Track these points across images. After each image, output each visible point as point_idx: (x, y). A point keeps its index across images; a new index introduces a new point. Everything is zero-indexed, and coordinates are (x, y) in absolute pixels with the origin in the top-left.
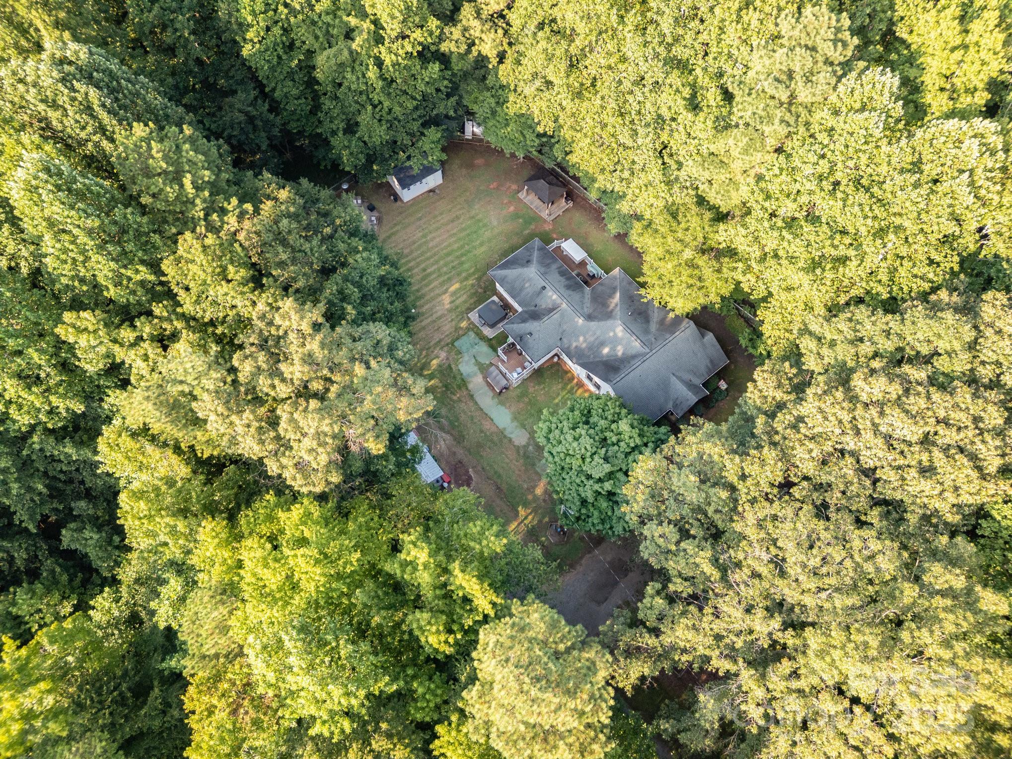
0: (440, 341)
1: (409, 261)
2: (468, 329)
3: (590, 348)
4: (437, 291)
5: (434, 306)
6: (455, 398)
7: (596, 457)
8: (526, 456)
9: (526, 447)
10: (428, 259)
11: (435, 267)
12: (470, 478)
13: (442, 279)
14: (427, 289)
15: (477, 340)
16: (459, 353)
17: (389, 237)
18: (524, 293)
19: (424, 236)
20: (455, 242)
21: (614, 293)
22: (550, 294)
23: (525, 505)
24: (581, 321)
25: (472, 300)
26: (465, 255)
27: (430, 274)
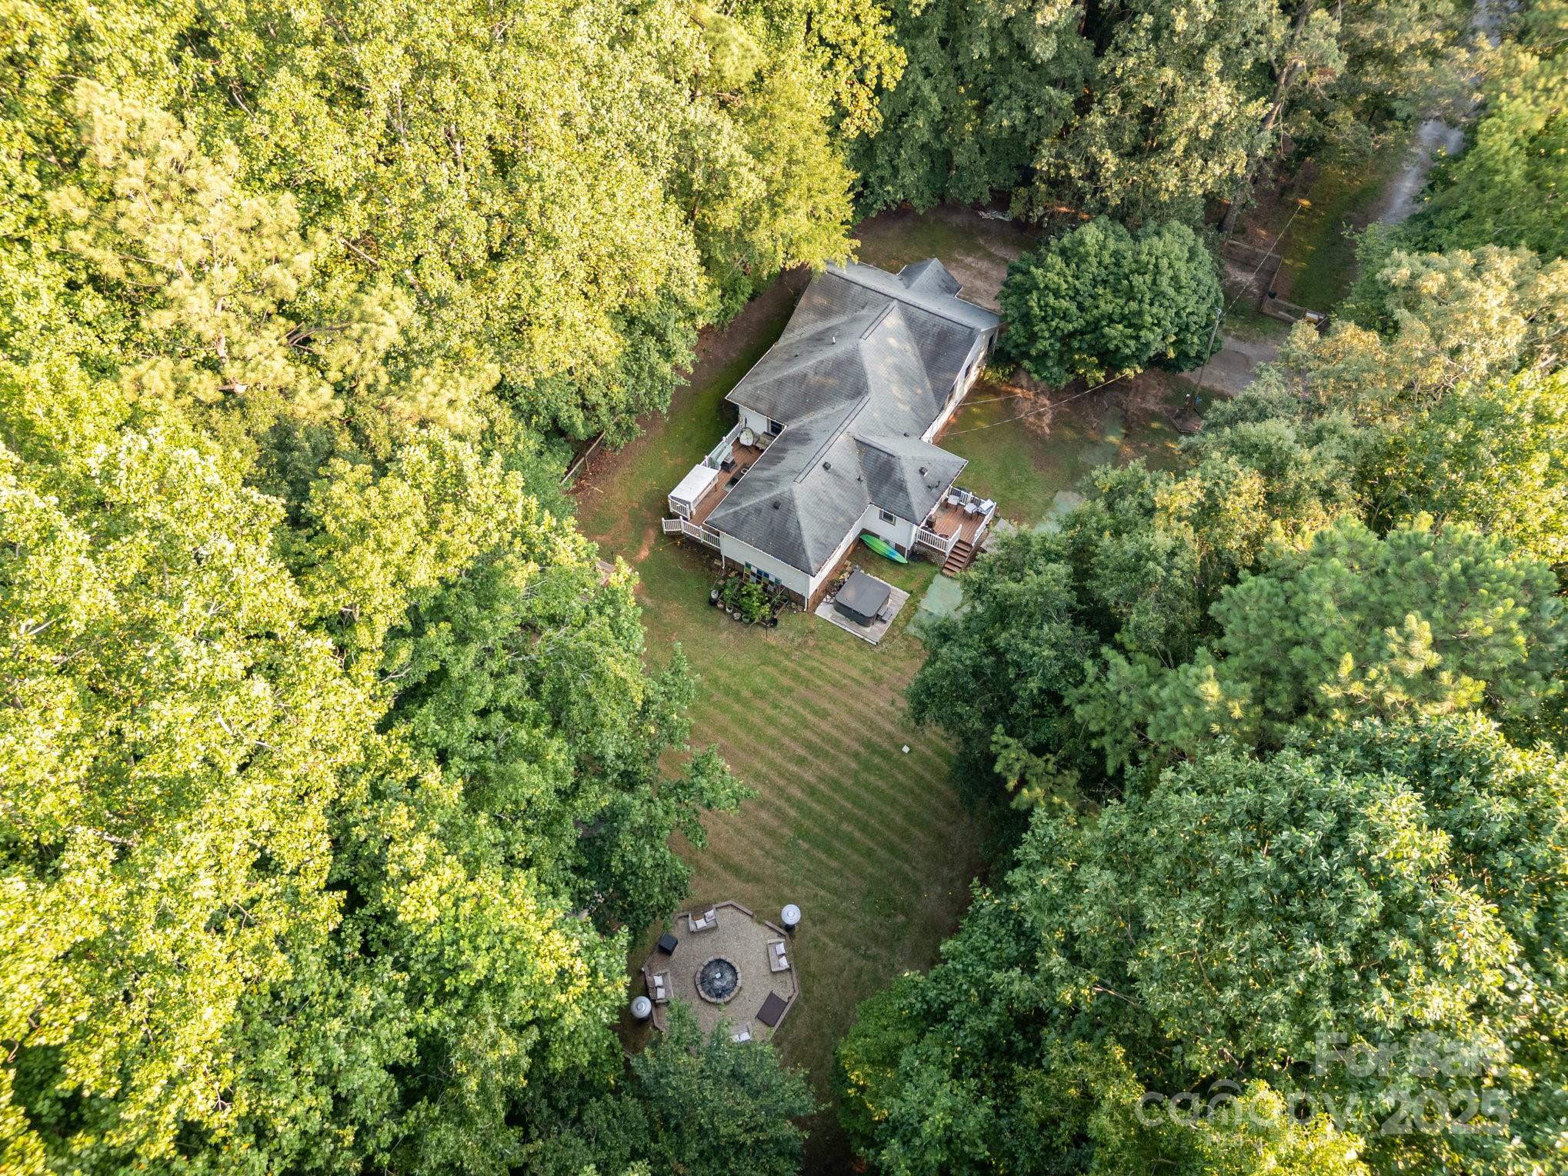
1: (790, 799)
4: (844, 718)
5: (880, 712)
10: (771, 762)
11: (786, 740)
13: (812, 719)
14: (846, 740)
17: (736, 870)
22: (833, 454)
24: (871, 402)
25: (840, 650)
26: (737, 694)
27: (809, 746)
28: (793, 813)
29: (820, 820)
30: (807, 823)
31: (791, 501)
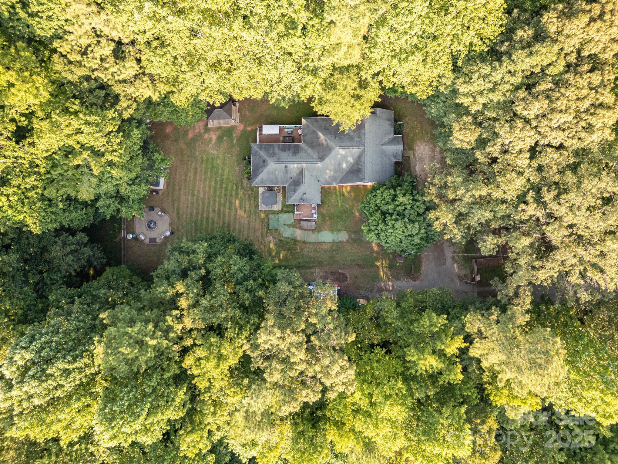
0: (262, 235)
1: (202, 214)
2: (267, 216)
3: (336, 171)
4: (233, 214)
5: (240, 222)
6: (299, 250)
7: (408, 226)
8: (355, 241)
9: (350, 237)
10: (209, 204)
11: (217, 204)
12: (343, 274)
13: (227, 207)
14: (227, 218)
15: (277, 216)
16: (276, 230)
17: (178, 213)
18: (279, 179)
19: (193, 195)
20: (210, 182)
21: (317, 134)
22: (292, 166)
23: (377, 259)
24: (319, 164)
25: (252, 201)
26: (222, 183)
27: (219, 210)
28: (199, 217)
29: (202, 225)
30: (199, 222)
31: (267, 165)
